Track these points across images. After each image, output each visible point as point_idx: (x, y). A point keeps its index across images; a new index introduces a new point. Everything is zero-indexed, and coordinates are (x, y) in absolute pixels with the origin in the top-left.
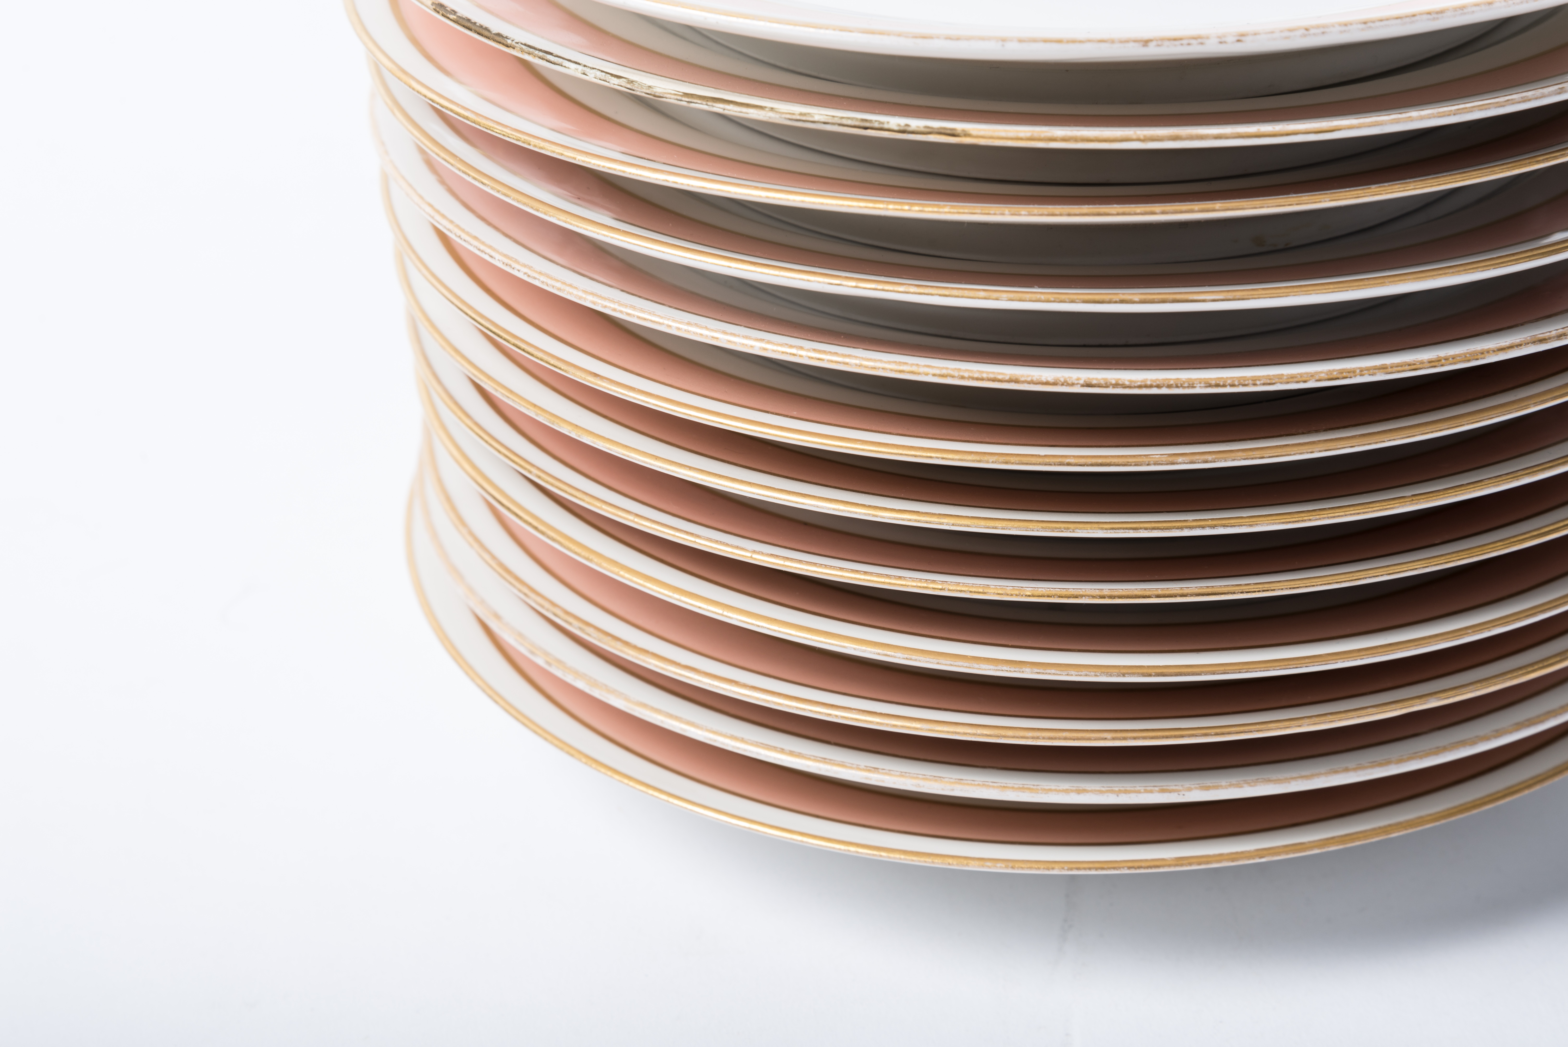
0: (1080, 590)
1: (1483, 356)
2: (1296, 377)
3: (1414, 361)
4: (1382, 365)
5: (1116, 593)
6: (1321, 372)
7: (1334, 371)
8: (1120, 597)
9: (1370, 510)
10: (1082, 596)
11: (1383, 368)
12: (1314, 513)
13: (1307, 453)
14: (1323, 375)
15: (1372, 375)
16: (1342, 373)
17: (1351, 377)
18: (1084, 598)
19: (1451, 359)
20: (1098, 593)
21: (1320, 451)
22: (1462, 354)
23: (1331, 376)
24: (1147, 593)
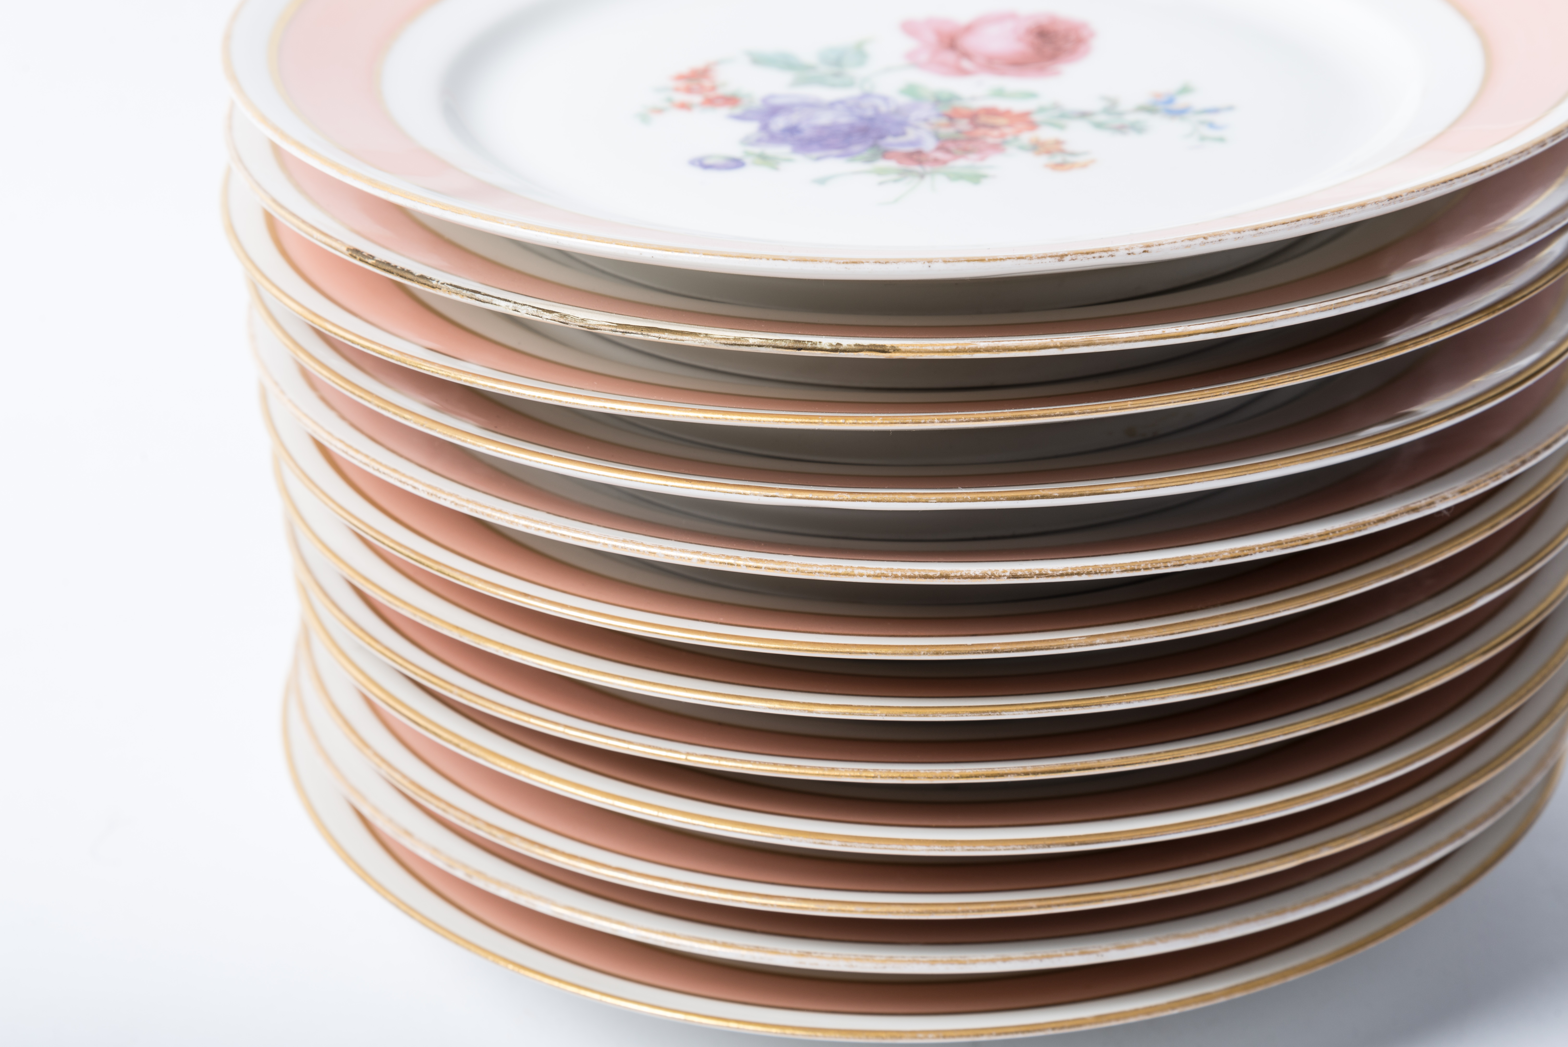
0: (1004, 769)
1: (1365, 527)
2: (1202, 557)
3: (1305, 536)
4: (1278, 541)
5: (1039, 770)
6: (1225, 552)
7: (1235, 549)
8: (1043, 773)
9: (1268, 676)
10: (1007, 774)
11: (1279, 544)
12: (1218, 683)
13: (1213, 627)
14: (1226, 554)
15: (1270, 551)
16: (1243, 551)
17: (1251, 555)
18: (1009, 776)
19: (1337, 532)
20: (1022, 770)
21: (1224, 625)
22: (1346, 527)
23: (1234, 555)
24: (1068, 767)
